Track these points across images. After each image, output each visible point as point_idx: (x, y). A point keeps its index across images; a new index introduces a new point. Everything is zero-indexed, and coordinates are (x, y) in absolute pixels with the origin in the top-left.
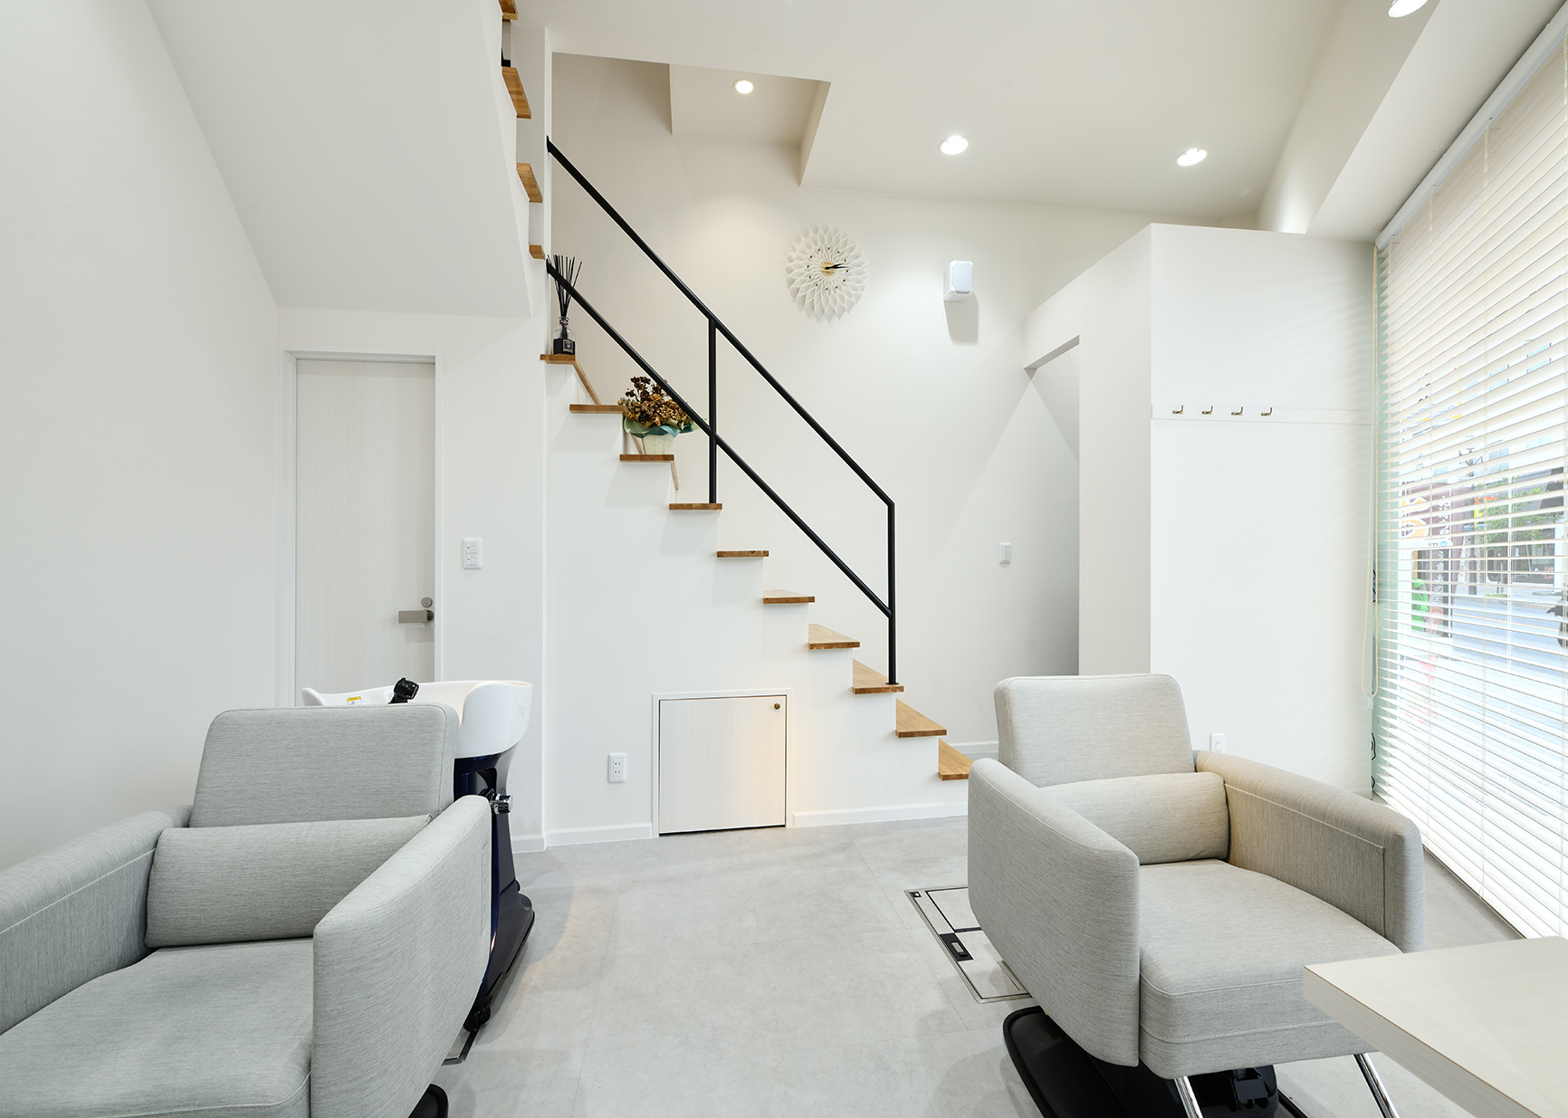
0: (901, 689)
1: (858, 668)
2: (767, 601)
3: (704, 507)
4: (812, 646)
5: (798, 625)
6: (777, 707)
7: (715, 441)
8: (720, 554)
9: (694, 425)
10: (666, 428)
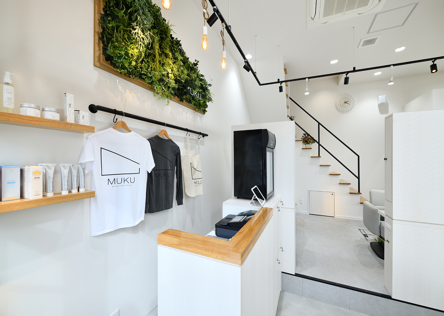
0: (361, 194)
1: (351, 189)
2: (330, 174)
3: (317, 157)
4: (340, 184)
5: (337, 180)
6: (332, 194)
7: (319, 145)
8: (321, 165)
9: (315, 142)
10: (310, 143)
